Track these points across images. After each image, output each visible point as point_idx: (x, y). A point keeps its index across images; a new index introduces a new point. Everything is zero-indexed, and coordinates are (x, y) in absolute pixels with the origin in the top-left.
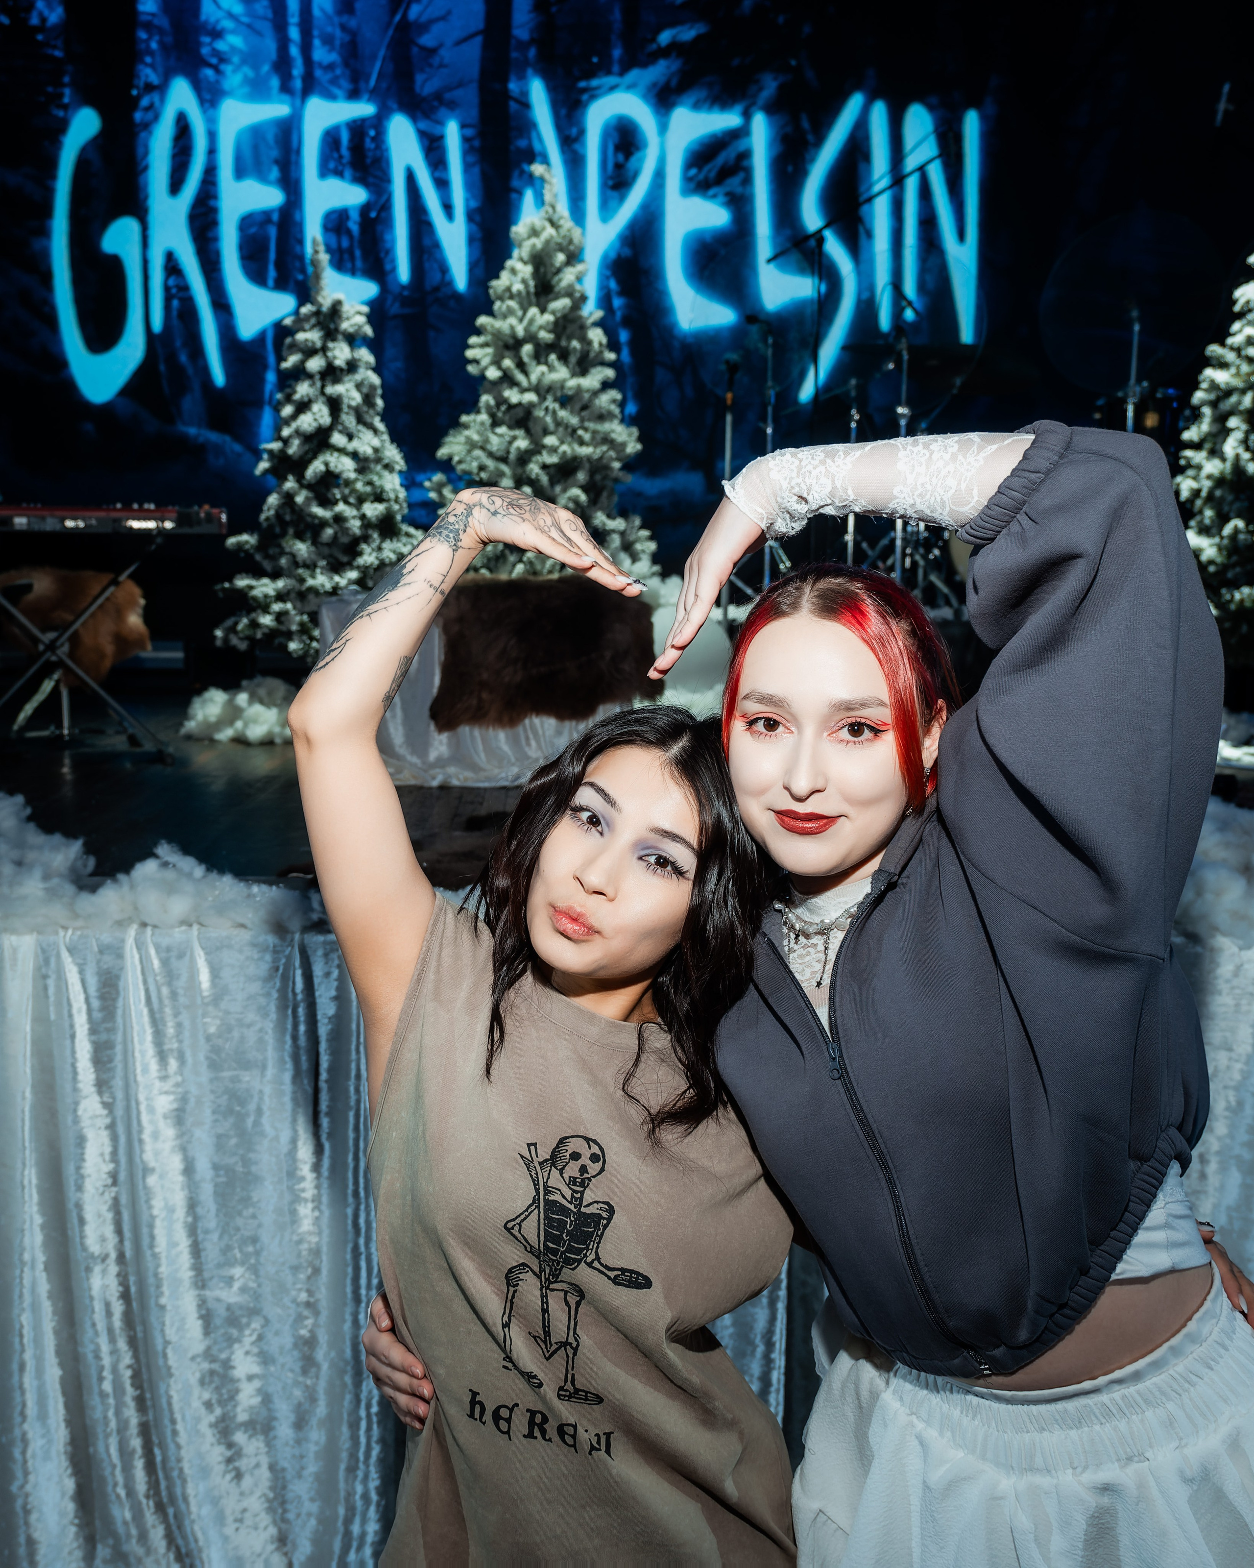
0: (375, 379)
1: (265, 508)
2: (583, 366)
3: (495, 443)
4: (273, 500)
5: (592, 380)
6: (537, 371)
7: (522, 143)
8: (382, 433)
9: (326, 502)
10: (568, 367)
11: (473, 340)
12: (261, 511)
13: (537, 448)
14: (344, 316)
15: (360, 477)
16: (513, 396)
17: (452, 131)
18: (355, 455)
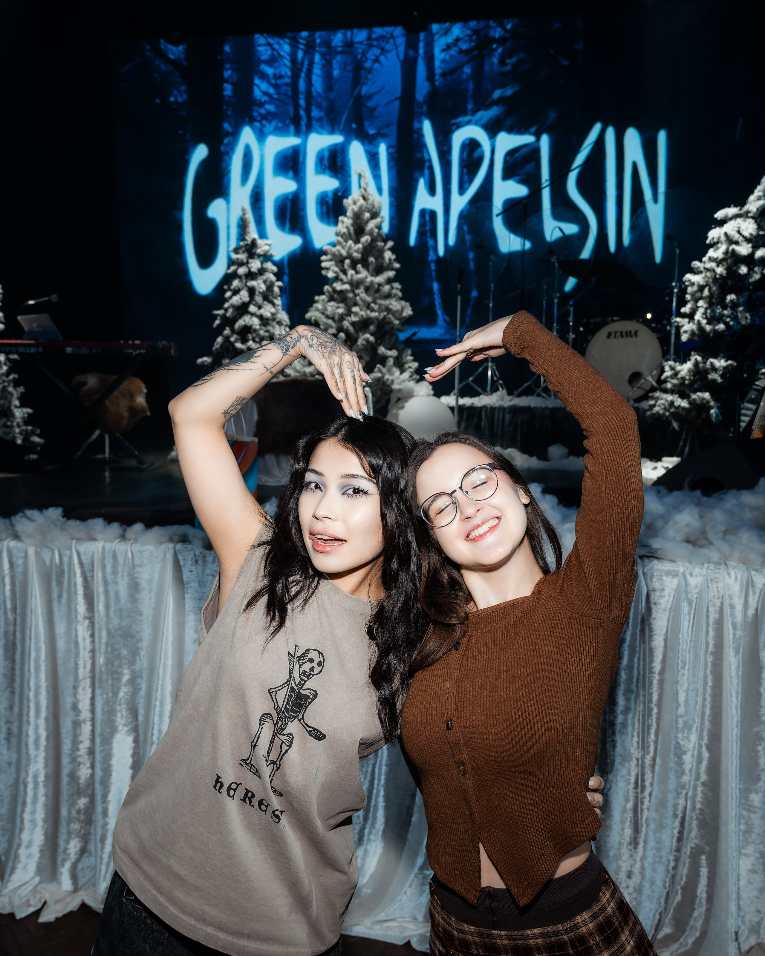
0: (273, 278)
1: (215, 344)
2: (379, 270)
4: (220, 340)
5: (381, 278)
7: (419, 155)
8: (278, 306)
9: (244, 341)
10: (368, 271)
11: (323, 258)
12: (213, 345)
14: (259, 246)
15: (262, 327)
16: (338, 286)
17: (383, 149)
18: (261, 317)
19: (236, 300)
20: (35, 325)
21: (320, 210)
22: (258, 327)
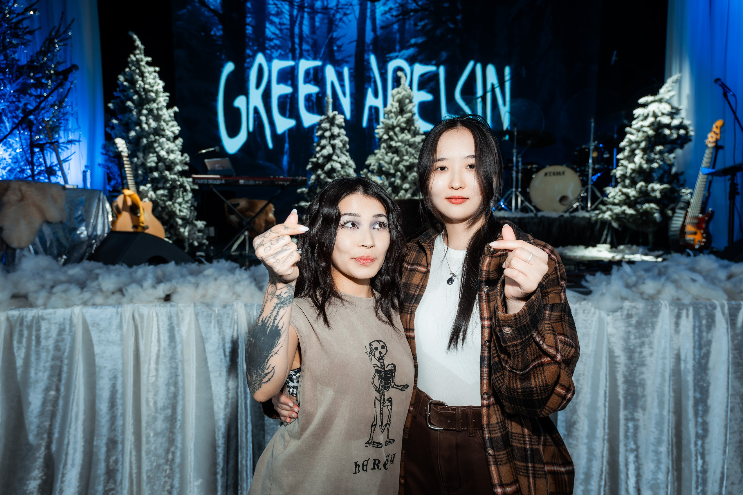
0: (346, 139)
1: (310, 180)
2: (415, 135)
3: (387, 158)
4: (313, 177)
6: (401, 136)
7: (368, 74)
9: (331, 177)
10: (410, 135)
11: (379, 127)
13: (402, 160)
15: (342, 170)
16: (393, 144)
17: (346, 70)
18: (340, 163)
19: (324, 152)
20: (217, 166)
21: (307, 104)
22: (340, 169)
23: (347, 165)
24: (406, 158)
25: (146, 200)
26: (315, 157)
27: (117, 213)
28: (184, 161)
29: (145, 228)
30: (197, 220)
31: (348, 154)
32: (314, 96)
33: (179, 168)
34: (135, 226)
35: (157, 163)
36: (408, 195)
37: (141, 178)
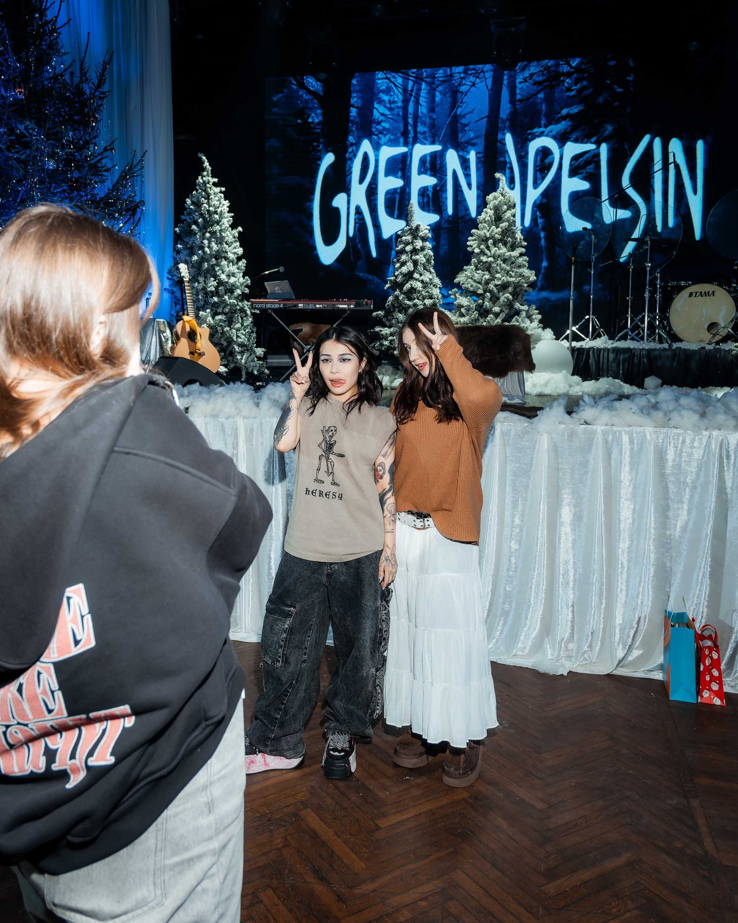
0: (431, 253)
1: (388, 301)
2: (513, 248)
3: (477, 276)
4: (391, 298)
5: (516, 253)
6: (494, 250)
8: (433, 273)
9: (410, 299)
10: (506, 248)
11: (470, 238)
13: (493, 278)
14: (421, 230)
15: (424, 290)
16: (484, 259)
17: (472, 156)
18: (422, 282)
19: (404, 269)
20: (276, 289)
21: (421, 201)
22: (421, 289)
23: (431, 283)
24: (498, 275)
25: (205, 325)
26: (394, 276)
27: (176, 338)
28: (245, 284)
29: (201, 355)
30: (257, 347)
31: (433, 271)
32: (431, 189)
33: (239, 292)
34: (192, 353)
35: (217, 288)
36: (499, 320)
37: (202, 303)
